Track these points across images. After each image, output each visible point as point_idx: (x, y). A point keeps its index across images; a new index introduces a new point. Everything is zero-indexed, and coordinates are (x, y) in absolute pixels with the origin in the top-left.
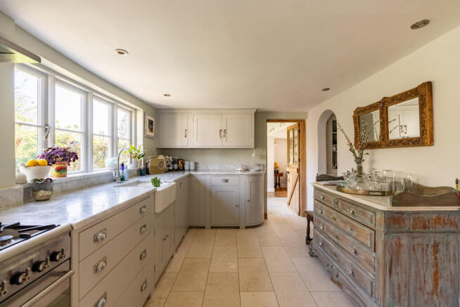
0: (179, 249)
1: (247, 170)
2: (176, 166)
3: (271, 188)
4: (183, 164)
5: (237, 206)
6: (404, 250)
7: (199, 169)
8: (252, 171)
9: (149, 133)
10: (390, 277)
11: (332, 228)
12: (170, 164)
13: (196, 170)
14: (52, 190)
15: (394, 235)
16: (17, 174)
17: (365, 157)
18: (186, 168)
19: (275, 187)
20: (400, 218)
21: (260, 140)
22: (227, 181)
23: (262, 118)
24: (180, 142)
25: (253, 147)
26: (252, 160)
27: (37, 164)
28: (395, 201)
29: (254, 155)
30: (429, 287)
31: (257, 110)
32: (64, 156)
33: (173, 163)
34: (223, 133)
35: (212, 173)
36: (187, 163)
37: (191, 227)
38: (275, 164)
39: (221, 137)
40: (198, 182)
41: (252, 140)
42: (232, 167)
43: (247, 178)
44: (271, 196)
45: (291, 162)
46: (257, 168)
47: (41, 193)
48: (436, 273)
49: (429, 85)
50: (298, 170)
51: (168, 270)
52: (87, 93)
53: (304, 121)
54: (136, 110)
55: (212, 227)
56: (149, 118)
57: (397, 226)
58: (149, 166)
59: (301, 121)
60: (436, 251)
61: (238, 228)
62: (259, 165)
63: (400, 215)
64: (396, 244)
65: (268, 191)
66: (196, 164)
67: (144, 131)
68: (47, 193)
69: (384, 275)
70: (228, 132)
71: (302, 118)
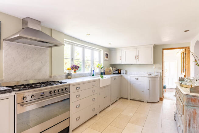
0: (113, 104)
1: (150, 75)
2: (117, 72)
4: (121, 71)
5: (143, 91)
7: (127, 73)
8: (153, 75)
9: (106, 59)
10: (189, 128)
12: (115, 71)
13: (126, 74)
14: (71, 76)
15: (192, 107)
16: (64, 72)
18: (122, 73)
20: (196, 99)
22: (138, 79)
24: (118, 62)
25: (152, 63)
26: (154, 70)
27: (69, 69)
28: (192, 90)
29: (154, 67)
31: (155, 45)
32: (76, 67)
33: (116, 71)
34: (137, 57)
36: (122, 71)
37: (122, 98)
39: (136, 59)
41: (152, 60)
43: (148, 78)
46: (156, 74)
47: (69, 77)
51: (106, 110)
52: (83, 47)
53: (189, 48)
54: (101, 50)
55: (131, 99)
56: (106, 53)
57: (194, 103)
58: (105, 71)
59: (187, 47)
61: (143, 102)
62: (158, 73)
63: (195, 98)
64: (193, 112)
66: (126, 71)
67: (104, 58)
68: (70, 77)
69: (186, 126)
70: (139, 56)
71: (187, 46)
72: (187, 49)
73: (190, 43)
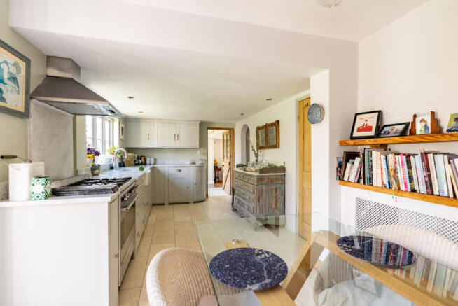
1: (194, 163)
2: (140, 161)
3: (211, 181)
4: (145, 160)
5: (187, 188)
6: (264, 191)
7: (158, 162)
8: (198, 164)
10: (259, 203)
11: (242, 191)
12: (136, 159)
13: (155, 164)
15: (260, 185)
17: (259, 154)
18: (148, 162)
19: (215, 180)
20: (262, 178)
21: (203, 142)
22: (180, 171)
23: (204, 127)
24: (144, 143)
25: (198, 146)
26: (197, 156)
29: (199, 153)
30: (274, 206)
31: (201, 121)
33: (138, 159)
34: (177, 137)
35: (168, 165)
36: (148, 159)
37: (154, 205)
38: (215, 161)
39: (175, 140)
40: (159, 172)
41: (198, 143)
42: (183, 161)
43: (194, 168)
44: (211, 187)
45: (225, 158)
46: (201, 162)
48: (276, 200)
49: (278, 122)
50: (230, 164)
53: (233, 129)
54: (114, 120)
55: (170, 204)
57: (261, 182)
58: (124, 160)
59: (231, 129)
60: (276, 191)
61: (188, 203)
62: (202, 160)
64: (261, 189)
65: (209, 183)
66: (155, 159)
67: (119, 135)
69: (257, 203)
70: (180, 136)
71: (232, 127)
72: (231, 131)
73: (234, 125)
